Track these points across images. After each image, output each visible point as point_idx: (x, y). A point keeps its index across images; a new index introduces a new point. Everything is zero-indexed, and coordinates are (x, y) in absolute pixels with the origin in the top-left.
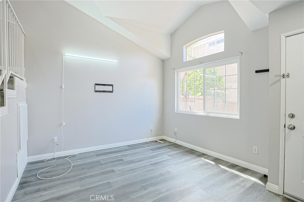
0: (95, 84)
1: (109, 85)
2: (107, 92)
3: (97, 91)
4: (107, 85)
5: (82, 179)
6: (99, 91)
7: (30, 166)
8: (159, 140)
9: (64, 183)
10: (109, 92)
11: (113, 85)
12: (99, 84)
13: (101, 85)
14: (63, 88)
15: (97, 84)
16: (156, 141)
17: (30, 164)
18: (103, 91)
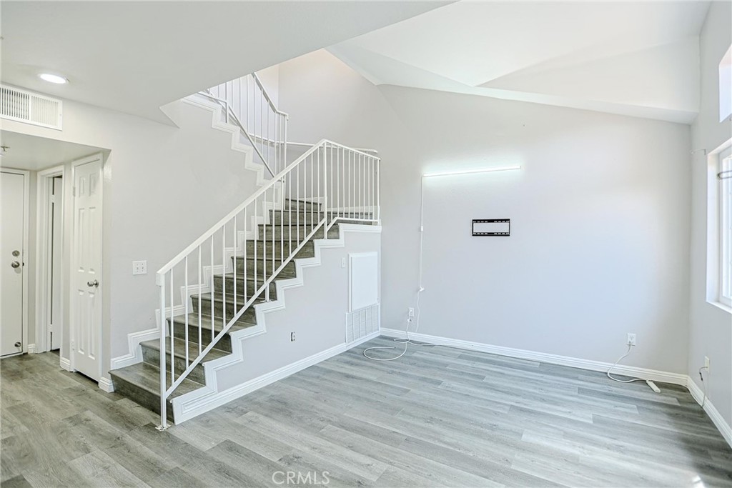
0: (473, 220)
1: (502, 220)
2: (498, 235)
3: (476, 235)
4: (498, 220)
5: (393, 372)
6: (481, 235)
7: (381, 340)
8: (655, 383)
9: (372, 367)
10: (501, 235)
11: (509, 220)
12: (480, 221)
13: (484, 221)
14: (422, 230)
15: (477, 221)
16: (644, 382)
17: (381, 337)
18: (489, 233)
